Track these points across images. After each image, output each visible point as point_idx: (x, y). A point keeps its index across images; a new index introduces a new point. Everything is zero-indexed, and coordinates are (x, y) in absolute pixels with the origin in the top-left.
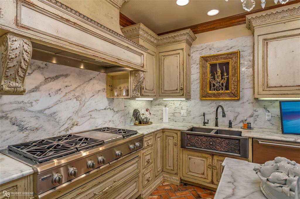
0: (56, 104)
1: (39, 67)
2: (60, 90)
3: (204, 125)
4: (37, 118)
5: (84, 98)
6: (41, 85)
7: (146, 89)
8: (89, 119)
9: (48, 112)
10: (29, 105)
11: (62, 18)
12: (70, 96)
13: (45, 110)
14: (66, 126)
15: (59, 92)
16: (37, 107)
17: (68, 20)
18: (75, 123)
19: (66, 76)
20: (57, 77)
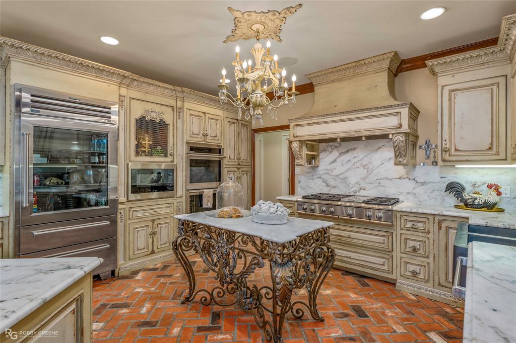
0: (347, 171)
1: (336, 147)
2: (349, 160)
4: (335, 180)
5: (371, 166)
6: (337, 159)
8: (377, 186)
9: (341, 176)
10: (331, 171)
11: (311, 123)
12: (358, 165)
13: (340, 175)
14: (354, 189)
15: (349, 162)
16: (335, 173)
17: (314, 123)
18: (363, 188)
19: (354, 149)
20: (347, 151)
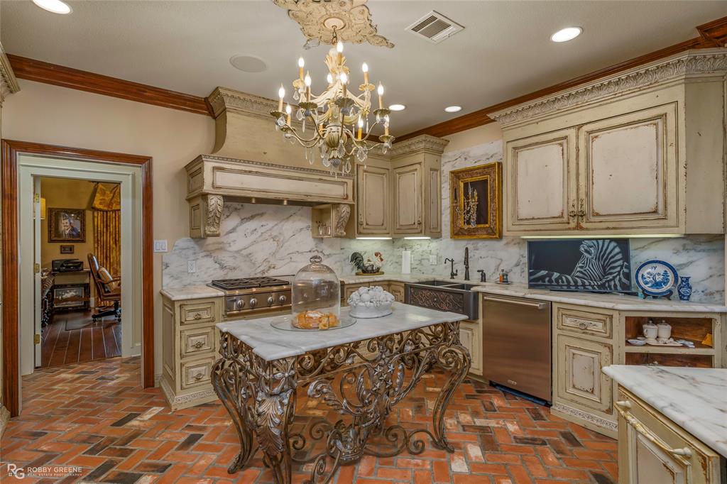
0: (252, 244)
1: (236, 209)
2: (256, 230)
3: (452, 278)
4: (235, 258)
5: (282, 238)
6: (237, 226)
7: (367, 224)
8: (288, 263)
9: (244, 252)
10: (228, 245)
12: (266, 236)
13: (242, 250)
14: (262, 268)
15: (255, 232)
16: (234, 248)
18: (273, 266)
19: (262, 215)
20: (253, 217)
